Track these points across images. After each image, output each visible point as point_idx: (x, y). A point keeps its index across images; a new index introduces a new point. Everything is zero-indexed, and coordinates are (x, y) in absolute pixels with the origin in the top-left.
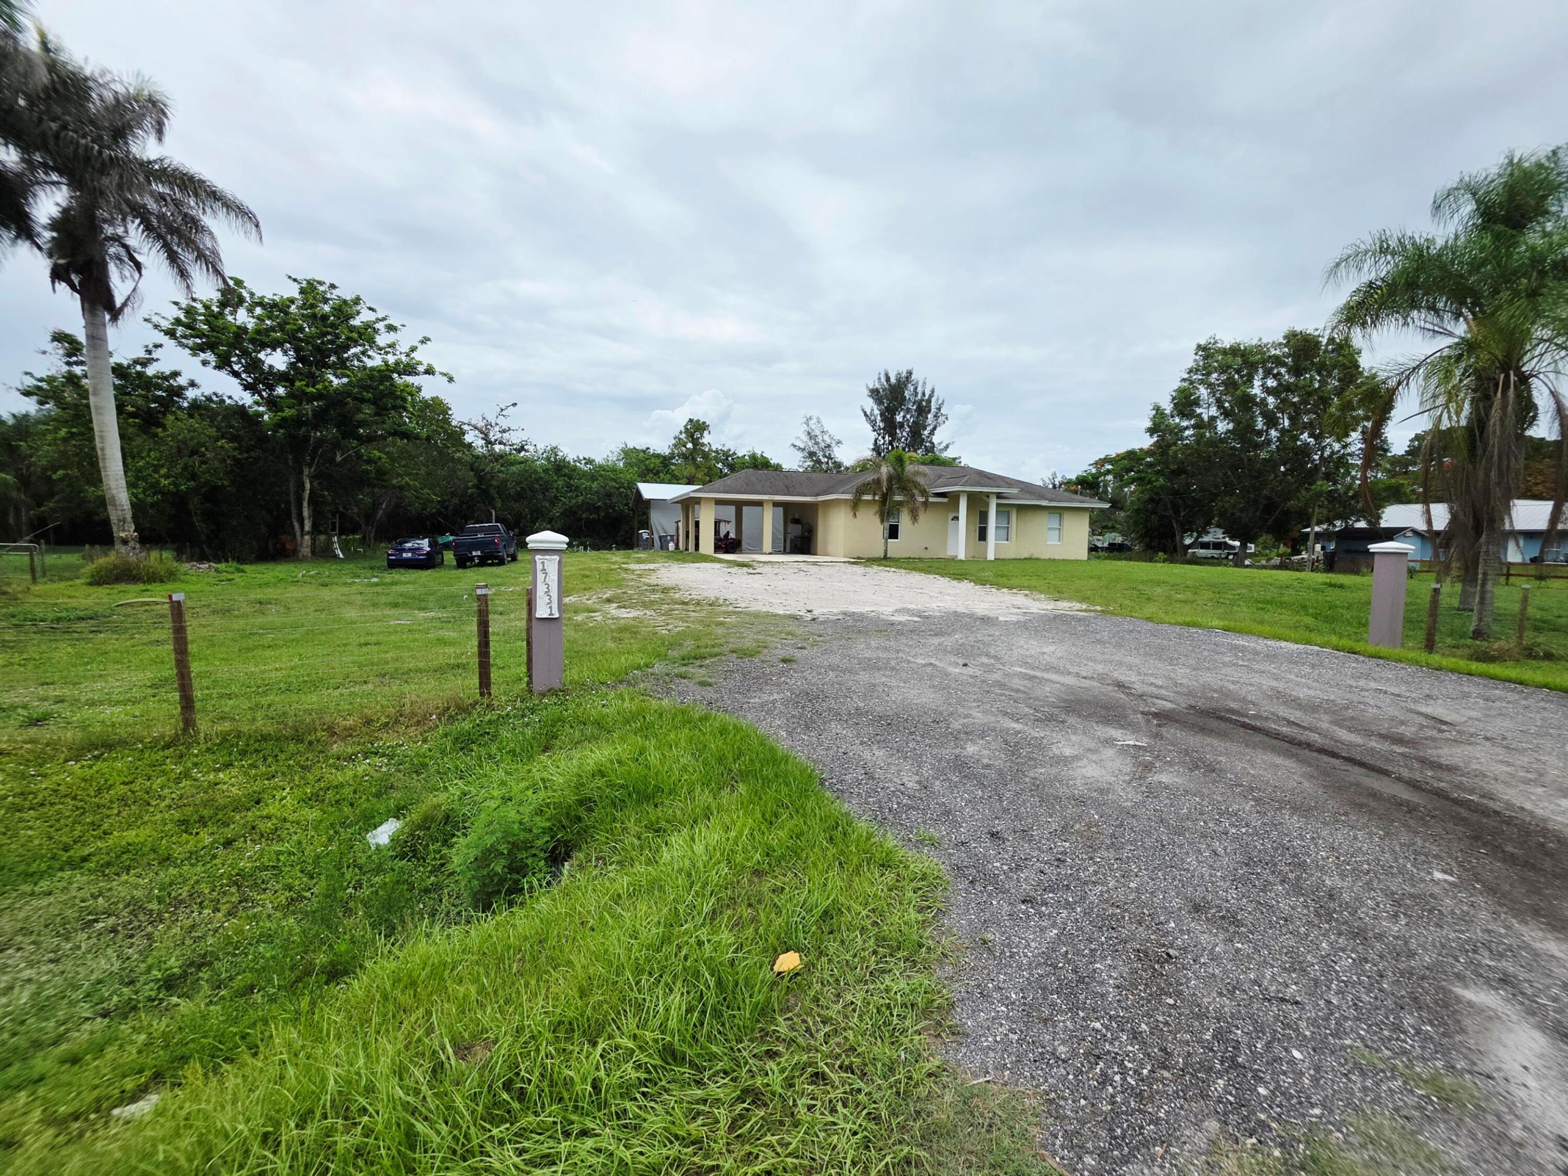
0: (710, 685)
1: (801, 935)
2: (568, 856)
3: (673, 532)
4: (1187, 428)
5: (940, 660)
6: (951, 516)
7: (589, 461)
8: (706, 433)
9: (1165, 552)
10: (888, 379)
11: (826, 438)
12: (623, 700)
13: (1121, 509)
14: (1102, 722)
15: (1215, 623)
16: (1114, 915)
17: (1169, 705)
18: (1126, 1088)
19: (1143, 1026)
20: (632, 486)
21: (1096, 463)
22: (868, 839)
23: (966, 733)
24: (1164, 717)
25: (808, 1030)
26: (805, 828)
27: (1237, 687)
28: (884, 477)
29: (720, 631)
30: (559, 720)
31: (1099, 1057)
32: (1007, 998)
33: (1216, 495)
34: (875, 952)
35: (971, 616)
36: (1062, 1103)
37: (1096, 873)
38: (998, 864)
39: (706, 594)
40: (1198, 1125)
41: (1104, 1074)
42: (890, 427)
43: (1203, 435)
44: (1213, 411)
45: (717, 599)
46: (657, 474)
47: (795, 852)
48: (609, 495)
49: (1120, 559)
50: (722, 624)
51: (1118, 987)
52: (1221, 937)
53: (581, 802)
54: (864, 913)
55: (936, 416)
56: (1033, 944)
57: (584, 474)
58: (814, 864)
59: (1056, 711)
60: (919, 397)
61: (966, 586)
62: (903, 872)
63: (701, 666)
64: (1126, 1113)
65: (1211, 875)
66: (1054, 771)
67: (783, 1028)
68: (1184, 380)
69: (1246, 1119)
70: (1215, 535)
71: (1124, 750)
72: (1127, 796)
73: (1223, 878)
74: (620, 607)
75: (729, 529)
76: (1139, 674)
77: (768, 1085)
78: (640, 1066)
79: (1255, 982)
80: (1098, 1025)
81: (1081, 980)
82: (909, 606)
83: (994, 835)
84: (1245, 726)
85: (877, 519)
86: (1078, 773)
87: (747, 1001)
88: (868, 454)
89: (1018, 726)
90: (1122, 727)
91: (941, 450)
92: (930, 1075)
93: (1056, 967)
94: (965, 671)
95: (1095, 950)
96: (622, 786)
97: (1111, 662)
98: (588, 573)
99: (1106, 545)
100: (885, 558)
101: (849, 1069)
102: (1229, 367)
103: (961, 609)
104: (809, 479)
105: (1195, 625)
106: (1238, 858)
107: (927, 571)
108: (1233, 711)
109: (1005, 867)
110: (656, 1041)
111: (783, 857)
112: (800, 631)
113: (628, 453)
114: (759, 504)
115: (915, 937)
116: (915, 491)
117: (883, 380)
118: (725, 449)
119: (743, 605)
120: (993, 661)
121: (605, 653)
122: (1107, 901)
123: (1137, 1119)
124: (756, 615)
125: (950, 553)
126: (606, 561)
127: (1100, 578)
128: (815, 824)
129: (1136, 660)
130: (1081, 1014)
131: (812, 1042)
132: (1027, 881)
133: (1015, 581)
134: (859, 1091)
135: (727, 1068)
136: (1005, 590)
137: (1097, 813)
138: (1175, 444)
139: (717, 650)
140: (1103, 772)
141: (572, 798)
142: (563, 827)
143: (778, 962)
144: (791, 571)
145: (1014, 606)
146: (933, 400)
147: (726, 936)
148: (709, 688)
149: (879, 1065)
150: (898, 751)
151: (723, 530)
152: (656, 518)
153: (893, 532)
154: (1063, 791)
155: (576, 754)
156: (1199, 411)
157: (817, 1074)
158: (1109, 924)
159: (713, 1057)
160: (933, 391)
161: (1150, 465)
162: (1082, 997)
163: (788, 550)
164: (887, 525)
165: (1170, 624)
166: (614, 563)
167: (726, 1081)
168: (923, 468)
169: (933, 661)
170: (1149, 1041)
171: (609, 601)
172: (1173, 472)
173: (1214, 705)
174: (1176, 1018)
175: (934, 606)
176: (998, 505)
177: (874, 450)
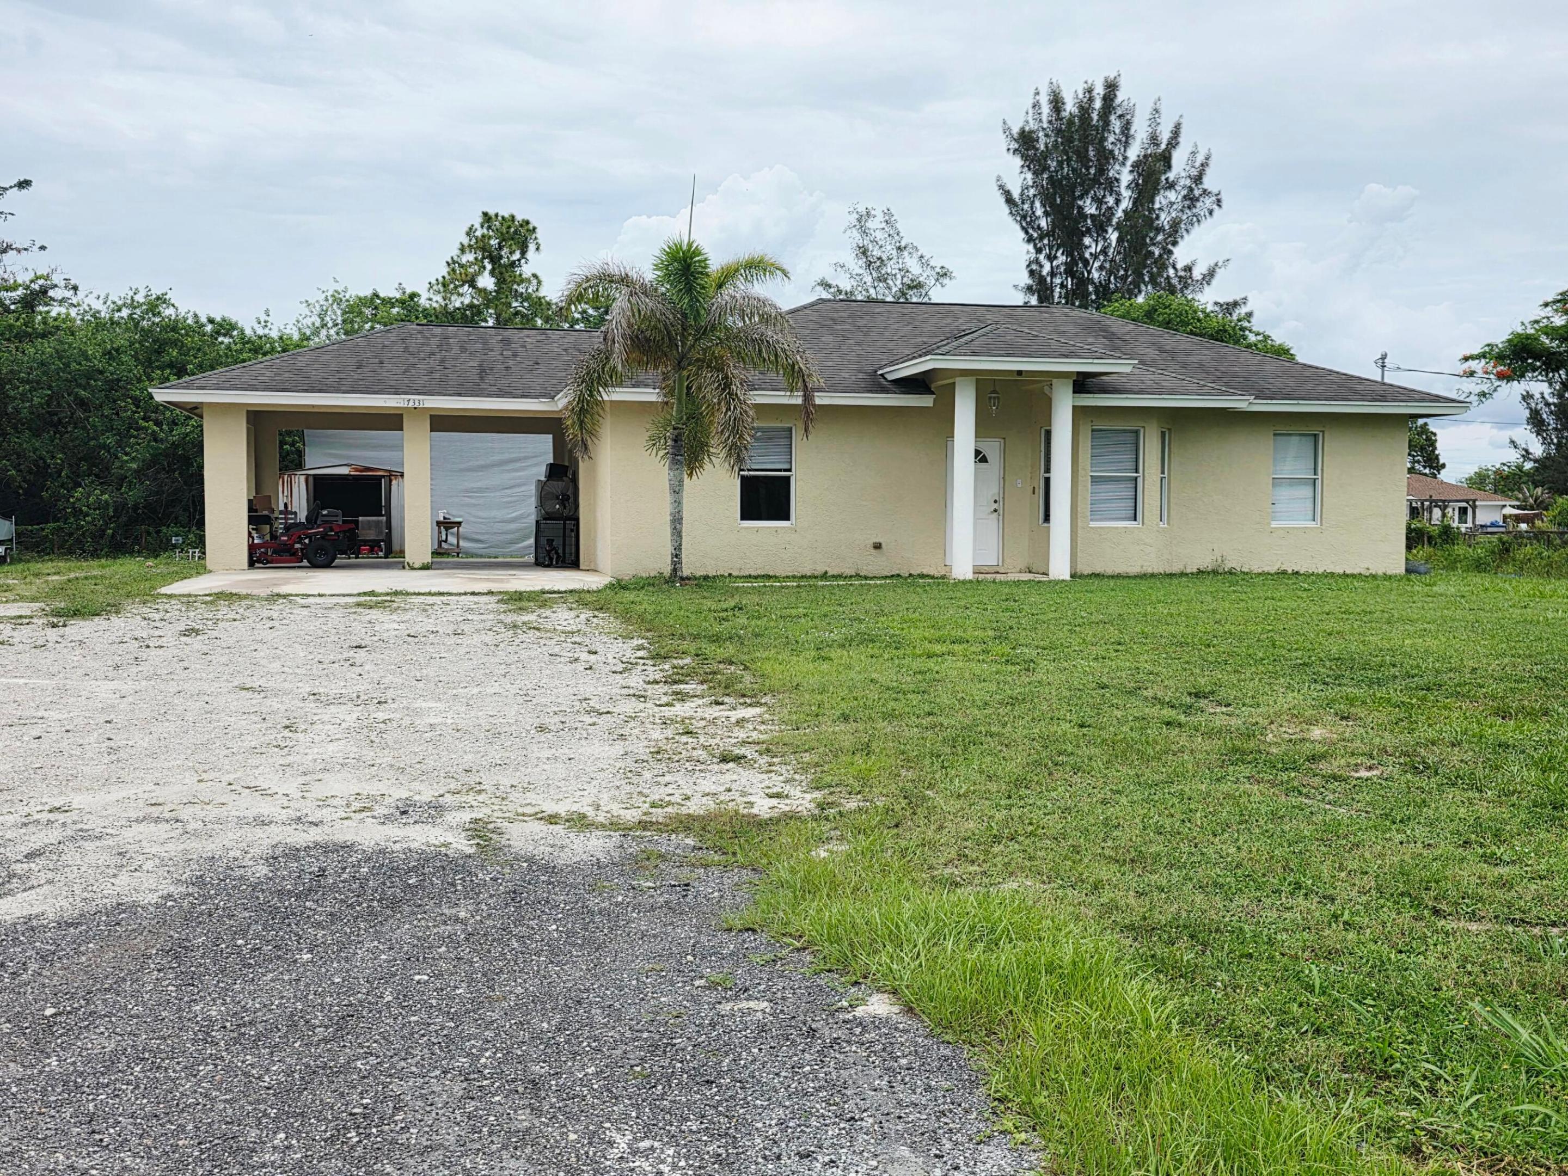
8: (532, 248)
10: (1057, 103)
11: (909, 261)
55: (1191, 200)
60: (1141, 147)
91: (1195, 284)
117: (1046, 110)
146: (1179, 153)
160: (1176, 133)
176: (1080, 411)
177: (1029, 289)
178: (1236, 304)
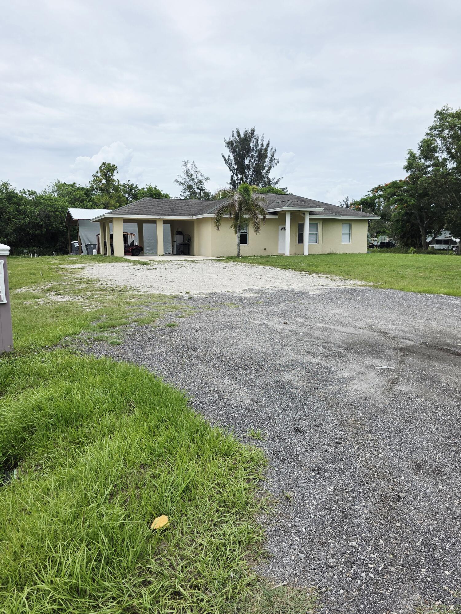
0: (119, 344)
1: (169, 503)
2: (16, 466)
3: (95, 242)
4: (428, 166)
5: (270, 321)
6: (281, 227)
7: (32, 193)
8: (115, 172)
9: (415, 247)
10: (239, 135)
11: (199, 175)
12: (57, 358)
13: (388, 220)
14: (368, 355)
15: (442, 290)
16: (368, 474)
17: (410, 343)
18: (368, 580)
19: (381, 541)
20: (64, 210)
21: (373, 190)
22: (217, 438)
23: (284, 366)
24: (406, 350)
25: (171, 565)
26: (177, 434)
27: (451, 329)
28: (237, 202)
29: (126, 308)
30: (10, 373)
31: (353, 563)
32: (300, 532)
33: (445, 210)
34: (218, 511)
35: (292, 292)
36: (329, 593)
37: (359, 449)
38: (299, 448)
39: (118, 284)
40: (409, 598)
41: (356, 573)
42: (241, 168)
43: (438, 171)
44: (445, 155)
45: (125, 286)
46: (82, 201)
47: (169, 451)
48: (48, 217)
49: (387, 252)
50: (128, 303)
51: (368, 519)
52: (431, 483)
53: (24, 429)
54: (212, 486)
55: (271, 161)
56: (318, 497)
57: (28, 202)
58: (181, 457)
59: (341, 350)
60: (260, 147)
61: (290, 273)
62: (239, 458)
63: (113, 332)
64: (367, 595)
65: (428, 446)
66: (337, 387)
67: (154, 566)
68: (428, 134)
69: (436, 590)
70: (445, 235)
71: (381, 372)
72: (381, 400)
73: (435, 447)
74: (57, 294)
75: (133, 239)
76: (394, 324)
77: (141, 604)
78: (55, 601)
79: (449, 508)
80: (354, 543)
81: (346, 516)
82: (253, 287)
83: (297, 430)
84: (455, 353)
85: (232, 231)
86: (352, 388)
87: (131, 549)
88: (227, 187)
89: (316, 361)
90: (381, 358)
91: (275, 183)
92: (248, 585)
93: (331, 510)
94: (286, 327)
95: (356, 497)
96: (54, 416)
97: (377, 318)
98: (33, 271)
99: (379, 244)
100: (239, 256)
101: (197, 587)
102: (455, 126)
103: (285, 288)
104: (187, 204)
105: (429, 292)
106: (445, 434)
107: (265, 264)
108: (448, 345)
109: (303, 450)
110: (66, 584)
111: (160, 455)
112: (180, 306)
113: (60, 187)
114: (154, 221)
115: (244, 499)
116: (257, 212)
117: (236, 136)
118: (130, 184)
119: (143, 290)
120: (303, 320)
121: (46, 326)
122: (364, 466)
123: (374, 597)
124: (152, 297)
125: (280, 252)
126: (48, 263)
127: (373, 265)
128: (184, 431)
129: (391, 316)
130: (344, 537)
131: (173, 572)
132: (316, 457)
133: (321, 269)
134: (202, 600)
135: (115, 596)
136: (314, 275)
137: (362, 412)
138: (422, 177)
139: (124, 321)
140: (368, 387)
141: (18, 426)
142: (13, 446)
143: (154, 523)
144: (176, 266)
145: (319, 285)
146: (269, 149)
147: (118, 510)
148: (118, 346)
149: (216, 582)
150: (240, 380)
151: (130, 239)
152: (82, 232)
153: (243, 239)
154: (342, 399)
155: (22, 396)
156: (436, 155)
157: (175, 592)
158: (365, 480)
159: (105, 589)
160: (269, 143)
161: (406, 191)
162: (346, 527)
163: (175, 253)
164: (239, 234)
165: (415, 292)
166: (53, 264)
167: (114, 604)
168: (261, 196)
169: (266, 321)
170: (384, 550)
171: (49, 290)
172: (420, 195)
173: (437, 341)
174: (400, 534)
175: (269, 286)
176: (310, 219)
177: (231, 184)
178: (284, 189)
